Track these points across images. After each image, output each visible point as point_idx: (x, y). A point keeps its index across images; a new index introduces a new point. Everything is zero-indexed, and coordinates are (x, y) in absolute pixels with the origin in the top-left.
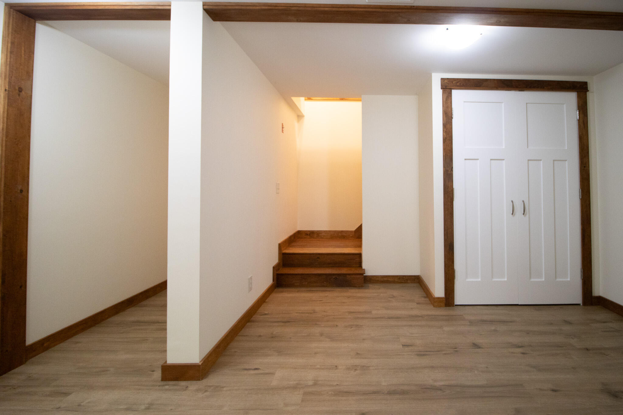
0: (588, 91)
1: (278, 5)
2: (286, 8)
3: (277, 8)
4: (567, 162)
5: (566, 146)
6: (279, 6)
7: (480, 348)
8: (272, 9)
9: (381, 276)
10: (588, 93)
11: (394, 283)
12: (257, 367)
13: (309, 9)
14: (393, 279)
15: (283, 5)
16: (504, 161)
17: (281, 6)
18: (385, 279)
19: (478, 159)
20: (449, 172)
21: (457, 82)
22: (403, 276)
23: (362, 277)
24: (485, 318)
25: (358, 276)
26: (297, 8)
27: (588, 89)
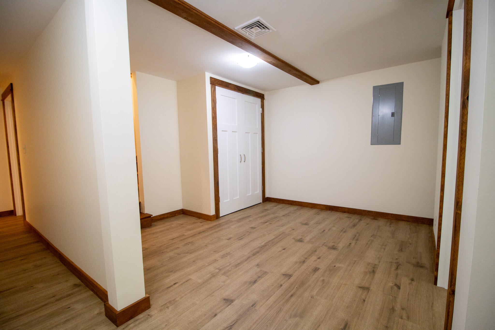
0: (265, 99)
1: (185, 3)
2: (190, 8)
3: (184, 5)
4: (258, 134)
5: (257, 126)
6: (186, 5)
7: (255, 228)
8: (180, 4)
9: (159, 215)
10: (264, 100)
11: (168, 218)
12: (175, 283)
13: (203, 17)
14: (167, 215)
15: (188, 5)
16: (237, 133)
17: (188, 6)
18: (162, 217)
19: (227, 131)
20: (216, 138)
21: (218, 82)
22: (173, 212)
23: (150, 218)
24: (240, 217)
25: (147, 219)
26: (196, 12)
27: (265, 98)
